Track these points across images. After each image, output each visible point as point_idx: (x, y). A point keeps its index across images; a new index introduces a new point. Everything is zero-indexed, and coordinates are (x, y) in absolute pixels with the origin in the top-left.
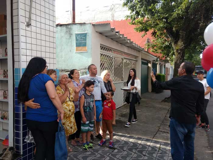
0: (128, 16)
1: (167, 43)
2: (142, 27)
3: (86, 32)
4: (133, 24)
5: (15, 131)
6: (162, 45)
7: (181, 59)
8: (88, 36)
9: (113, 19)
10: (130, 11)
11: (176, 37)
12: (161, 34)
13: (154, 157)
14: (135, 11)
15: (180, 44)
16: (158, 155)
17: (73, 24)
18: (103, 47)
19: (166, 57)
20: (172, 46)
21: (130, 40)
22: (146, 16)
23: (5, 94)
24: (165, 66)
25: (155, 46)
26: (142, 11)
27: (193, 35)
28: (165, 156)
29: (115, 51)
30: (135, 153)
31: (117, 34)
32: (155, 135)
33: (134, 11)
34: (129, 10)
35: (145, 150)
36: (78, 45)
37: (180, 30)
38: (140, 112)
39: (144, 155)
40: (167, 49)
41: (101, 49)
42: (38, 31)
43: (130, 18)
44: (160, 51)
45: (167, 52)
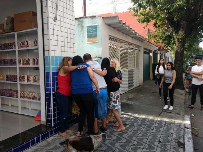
0: (131, 8)
1: (168, 33)
2: (144, 18)
3: (96, 25)
4: (136, 16)
5: (47, 108)
6: (163, 35)
7: (181, 48)
8: (99, 28)
9: (115, 11)
10: (133, 4)
11: (177, 27)
12: (162, 25)
13: (161, 131)
14: (138, 3)
15: (181, 33)
16: (164, 129)
17: (85, 17)
18: (110, 38)
19: (167, 47)
20: (172, 35)
21: (134, 31)
22: (148, 8)
23: (35, 78)
24: (165, 55)
25: (156, 36)
26: (144, 3)
27: (193, 25)
28: (170, 130)
29: (121, 41)
30: (144, 128)
31: (124, 25)
32: (160, 115)
33: (136, 3)
34: (131, 3)
35: (153, 126)
36: (89, 37)
37: (181, 20)
38: (144, 96)
39: (152, 129)
40: (168, 39)
41: (109, 39)
42: (62, 24)
43: (133, 10)
44: (161, 41)
45: (168, 41)
